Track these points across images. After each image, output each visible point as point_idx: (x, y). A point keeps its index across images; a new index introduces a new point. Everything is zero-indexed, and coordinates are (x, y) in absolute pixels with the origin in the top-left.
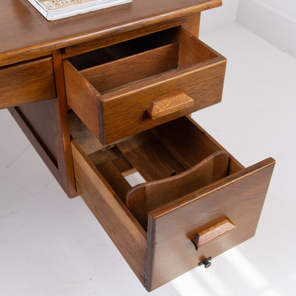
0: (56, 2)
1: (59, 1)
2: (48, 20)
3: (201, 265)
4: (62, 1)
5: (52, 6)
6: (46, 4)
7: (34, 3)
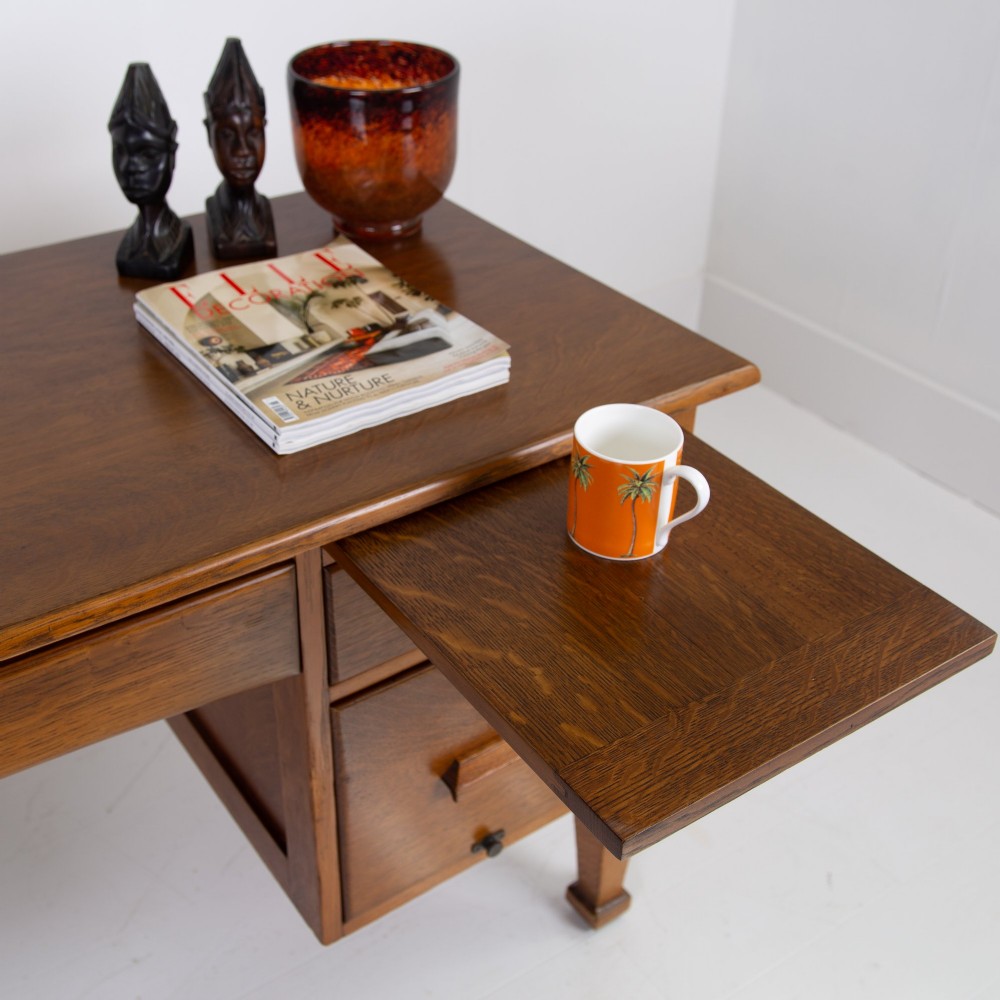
0: (298, 399)
1: (306, 394)
2: (280, 452)
3: (478, 850)
4: (314, 395)
5: (290, 411)
6: (270, 406)
7: (232, 399)
